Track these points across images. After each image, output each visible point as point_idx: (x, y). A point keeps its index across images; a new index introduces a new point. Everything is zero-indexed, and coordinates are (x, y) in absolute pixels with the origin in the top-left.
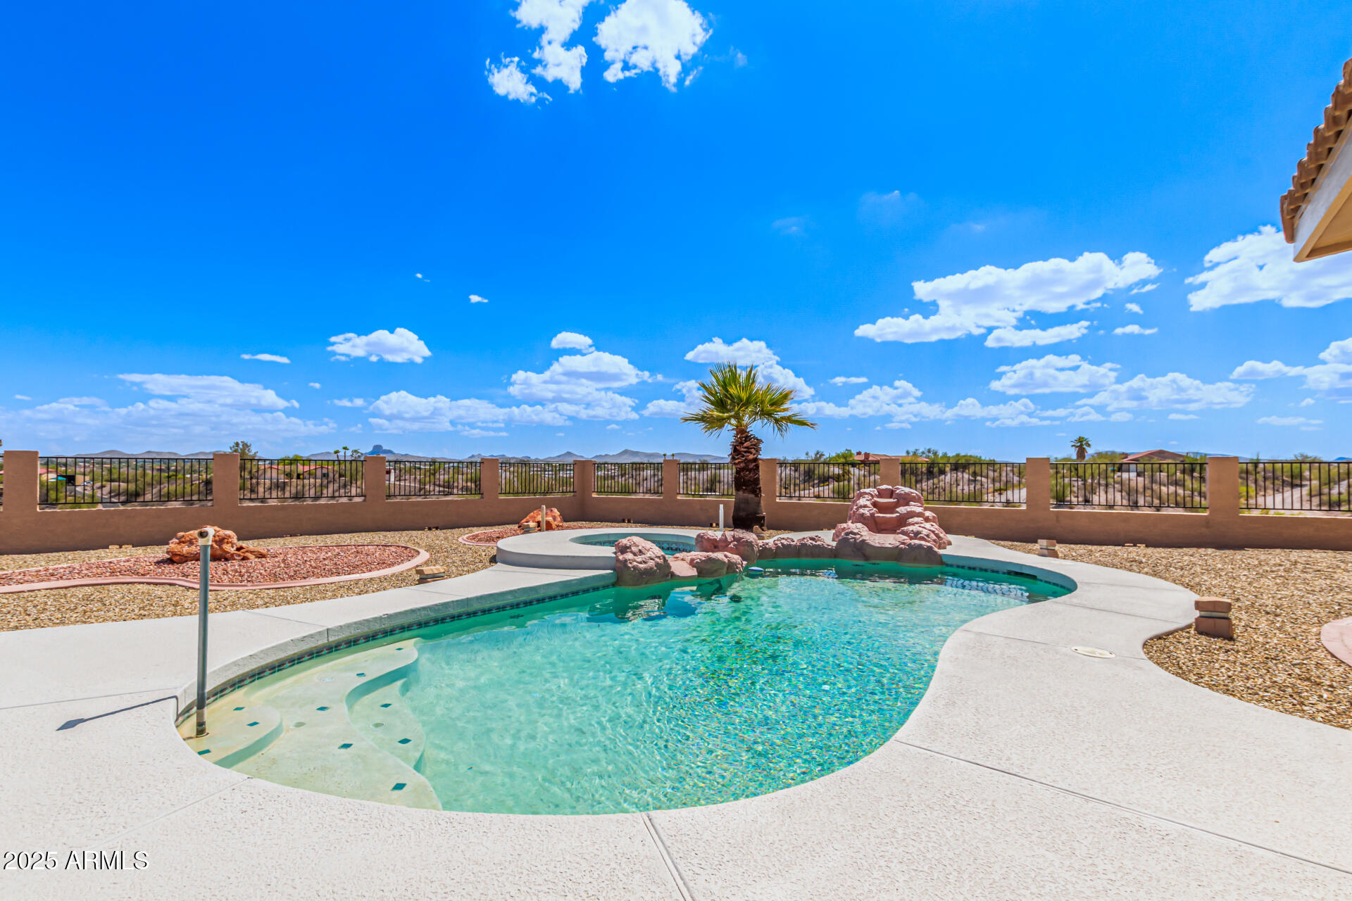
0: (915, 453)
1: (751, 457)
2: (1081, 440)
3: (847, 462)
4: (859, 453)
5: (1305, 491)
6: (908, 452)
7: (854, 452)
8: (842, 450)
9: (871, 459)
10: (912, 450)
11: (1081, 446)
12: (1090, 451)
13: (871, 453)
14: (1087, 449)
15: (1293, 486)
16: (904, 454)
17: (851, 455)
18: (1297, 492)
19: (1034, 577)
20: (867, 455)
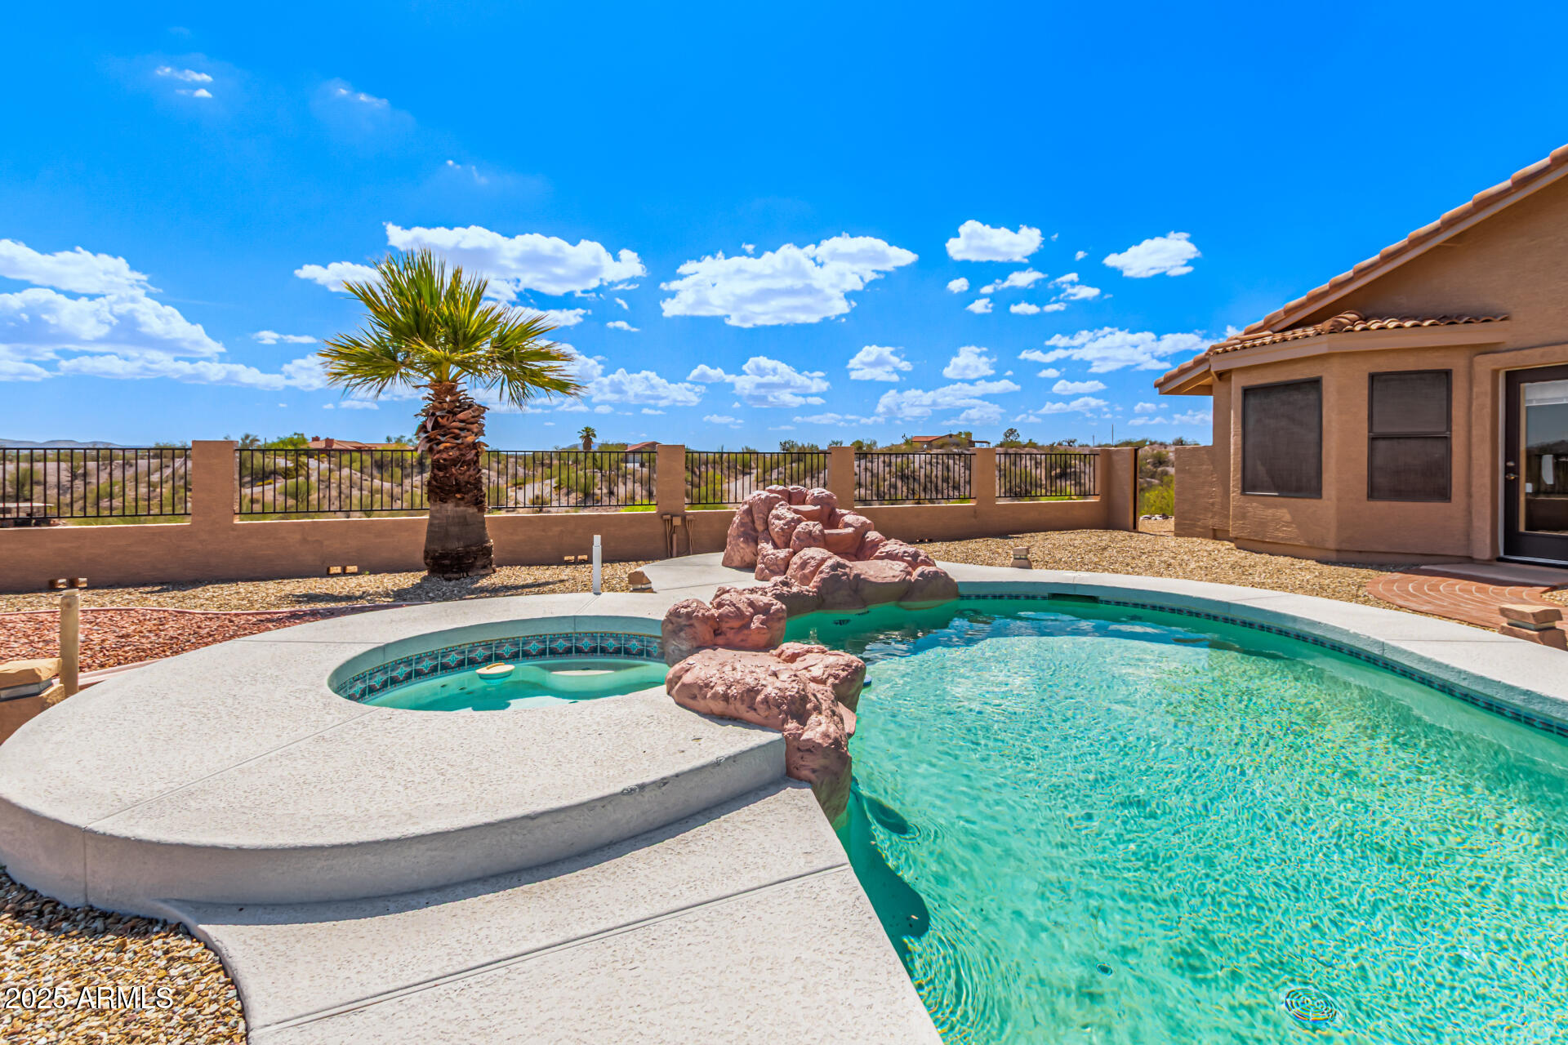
0: (399, 440)
1: (470, 439)
2: (587, 430)
3: (297, 449)
4: (316, 439)
5: (753, 477)
6: (389, 439)
7: (309, 437)
8: (287, 434)
9: (335, 446)
10: (395, 435)
11: (588, 436)
12: (597, 441)
13: (336, 439)
14: (594, 440)
15: (744, 474)
16: (384, 441)
17: (304, 441)
18: (747, 478)
19: (1093, 599)
20: (329, 442)
